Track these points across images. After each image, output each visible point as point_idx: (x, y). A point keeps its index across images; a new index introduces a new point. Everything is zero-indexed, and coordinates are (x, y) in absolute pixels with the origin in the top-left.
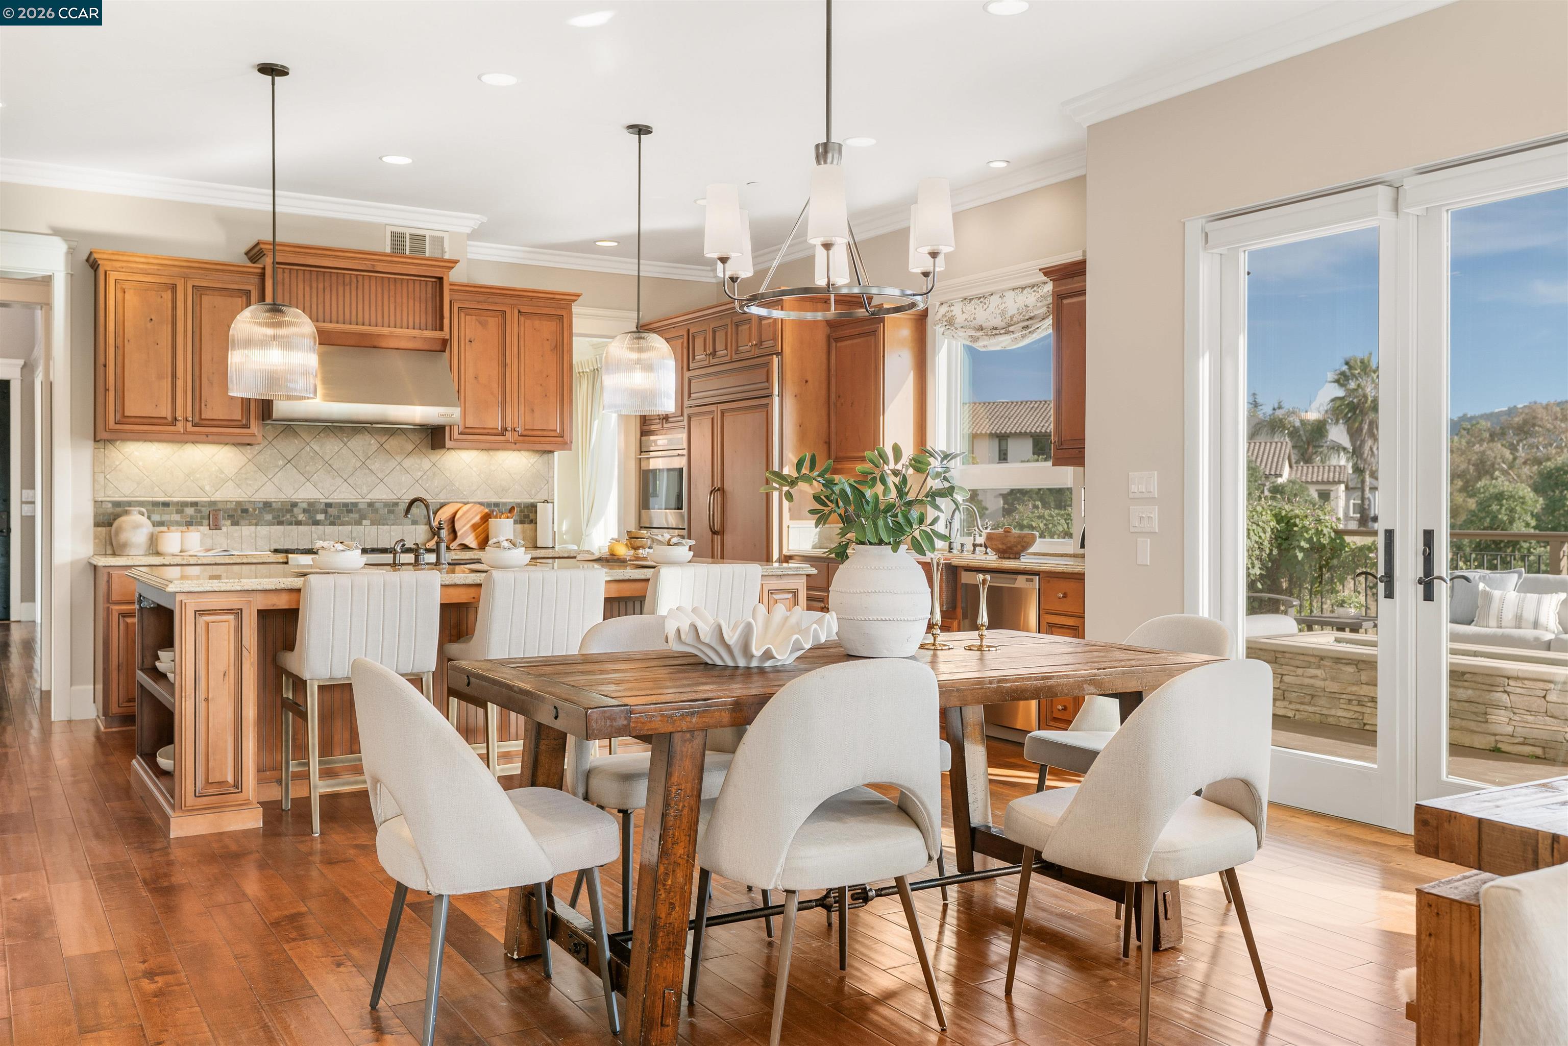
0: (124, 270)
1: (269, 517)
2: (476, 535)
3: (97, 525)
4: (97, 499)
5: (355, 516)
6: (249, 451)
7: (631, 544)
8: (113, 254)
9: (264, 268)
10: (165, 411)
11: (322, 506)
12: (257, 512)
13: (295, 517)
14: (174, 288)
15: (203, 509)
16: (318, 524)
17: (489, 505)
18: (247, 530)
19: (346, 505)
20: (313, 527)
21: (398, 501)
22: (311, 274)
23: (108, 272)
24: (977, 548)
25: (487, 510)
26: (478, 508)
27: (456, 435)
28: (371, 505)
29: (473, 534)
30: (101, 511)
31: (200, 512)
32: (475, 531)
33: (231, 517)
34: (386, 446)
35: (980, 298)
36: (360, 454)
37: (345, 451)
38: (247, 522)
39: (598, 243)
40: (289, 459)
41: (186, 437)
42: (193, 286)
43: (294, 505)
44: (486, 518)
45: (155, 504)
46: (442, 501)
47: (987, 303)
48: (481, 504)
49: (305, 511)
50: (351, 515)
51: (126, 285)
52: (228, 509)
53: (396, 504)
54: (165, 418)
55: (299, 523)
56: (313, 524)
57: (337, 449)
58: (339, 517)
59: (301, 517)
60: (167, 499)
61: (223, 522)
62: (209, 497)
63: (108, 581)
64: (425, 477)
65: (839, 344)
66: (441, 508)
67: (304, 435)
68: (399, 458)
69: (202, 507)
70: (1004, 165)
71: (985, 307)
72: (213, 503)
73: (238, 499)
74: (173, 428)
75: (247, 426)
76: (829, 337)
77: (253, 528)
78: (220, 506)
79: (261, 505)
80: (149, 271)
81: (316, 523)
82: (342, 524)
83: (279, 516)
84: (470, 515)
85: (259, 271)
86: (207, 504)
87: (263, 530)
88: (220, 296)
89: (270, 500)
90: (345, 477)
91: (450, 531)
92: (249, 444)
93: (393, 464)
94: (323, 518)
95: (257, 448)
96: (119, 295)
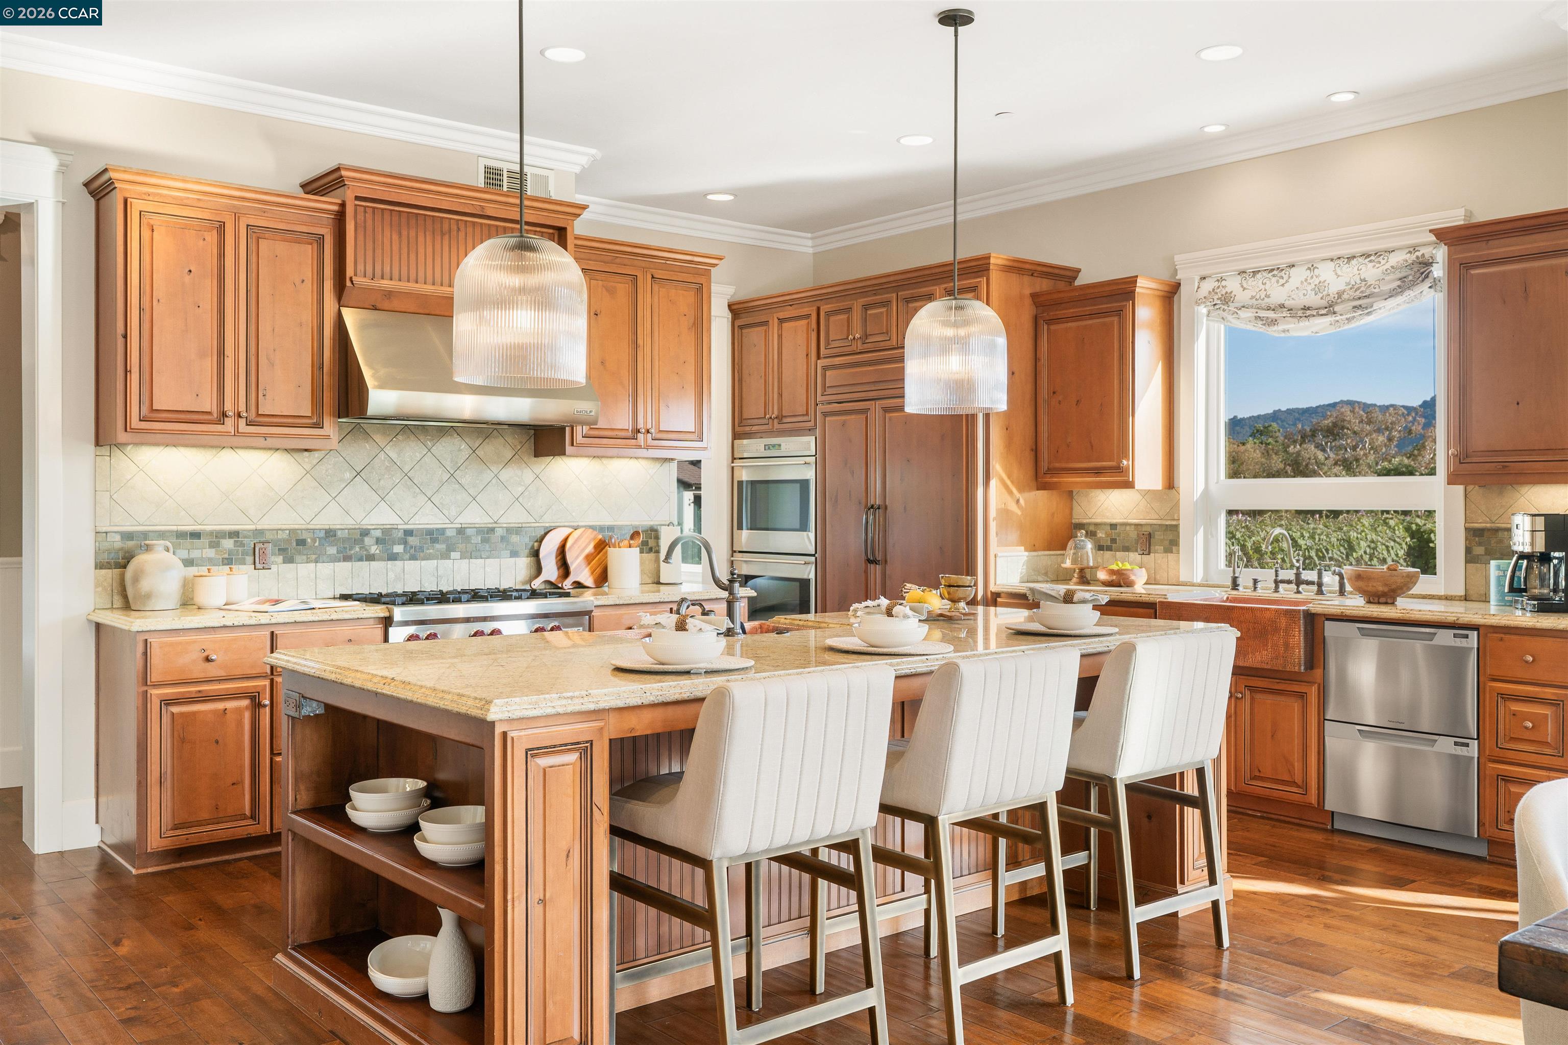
0: (151, 198)
1: (332, 550)
2: (590, 569)
3: (99, 566)
4: (99, 529)
5: (441, 547)
6: (306, 460)
7: (949, 593)
8: (138, 174)
9: (343, 205)
10: (208, 403)
11: (401, 534)
12: (317, 544)
13: (366, 550)
14: (221, 228)
15: (246, 541)
16: (395, 559)
17: (601, 529)
18: (304, 569)
19: (430, 532)
20: (389, 562)
21: (494, 525)
22: (400, 216)
23: (129, 200)
24: (1281, 586)
25: (600, 537)
26: (590, 534)
27: (579, 438)
28: (461, 531)
29: (588, 569)
30: (105, 545)
31: (242, 545)
32: (589, 564)
33: (282, 551)
34: (480, 452)
35: (1272, 270)
36: (448, 464)
37: (428, 459)
38: (305, 557)
39: (710, 197)
40: (358, 470)
41: (235, 441)
42: (248, 226)
43: (365, 533)
44: (601, 546)
45: (181, 535)
46: (547, 525)
47: (1286, 277)
48: (592, 528)
49: (378, 541)
50: (437, 546)
51: (155, 220)
52: (280, 540)
53: (492, 530)
54: (209, 413)
55: (371, 558)
56: (389, 559)
57: (419, 456)
58: (421, 549)
59: (374, 549)
60: (197, 528)
61: (273, 558)
62: (254, 524)
63: (145, 653)
64: (526, 493)
65: (1053, 327)
66: (546, 534)
67: (378, 438)
68: (495, 469)
69: (245, 537)
70: (1351, 96)
71: (1282, 281)
72: (259, 532)
73: (292, 527)
74: (219, 428)
75: (319, 425)
76: (1036, 319)
77: (312, 566)
78: (269, 536)
79: (322, 534)
80: (186, 202)
81: (393, 557)
82: (428, 558)
83: (345, 548)
84: (582, 543)
85: (336, 208)
86: (250, 534)
87: (325, 568)
88: (284, 241)
89: (334, 527)
90: (429, 494)
91: (560, 563)
92: (306, 450)
93: (488, 475)
94: (402, 551)
95: (317, 455)
96: (146, 234)
